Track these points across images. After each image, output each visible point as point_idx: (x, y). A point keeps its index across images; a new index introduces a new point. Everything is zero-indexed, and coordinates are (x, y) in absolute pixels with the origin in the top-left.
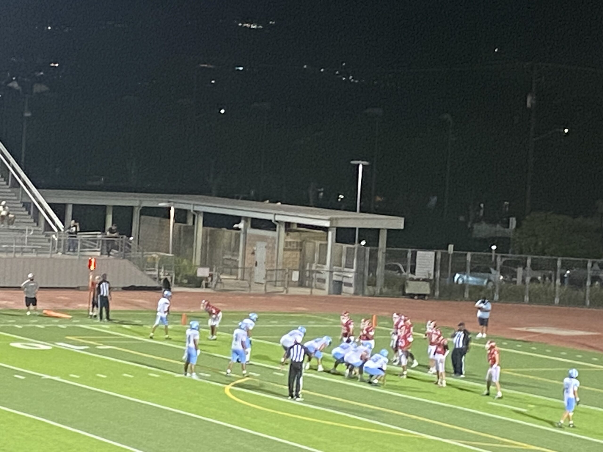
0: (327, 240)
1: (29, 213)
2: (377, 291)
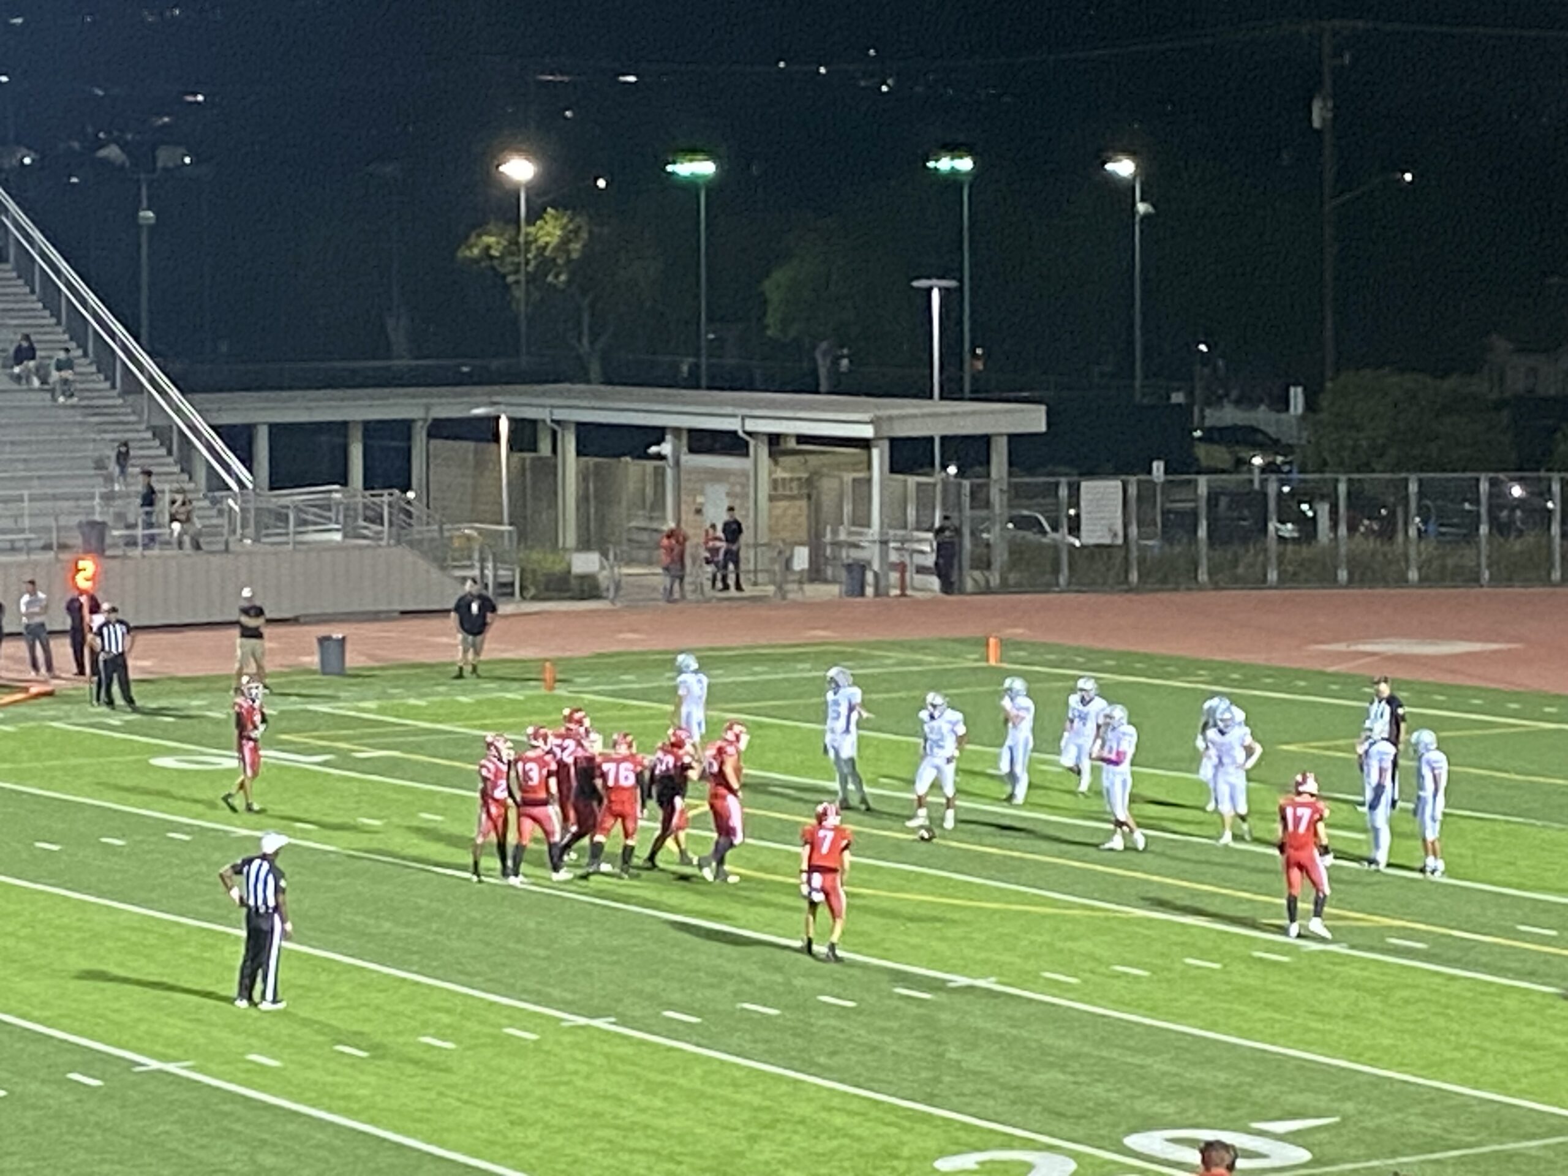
0: (870, 468)
2: (995, 579)
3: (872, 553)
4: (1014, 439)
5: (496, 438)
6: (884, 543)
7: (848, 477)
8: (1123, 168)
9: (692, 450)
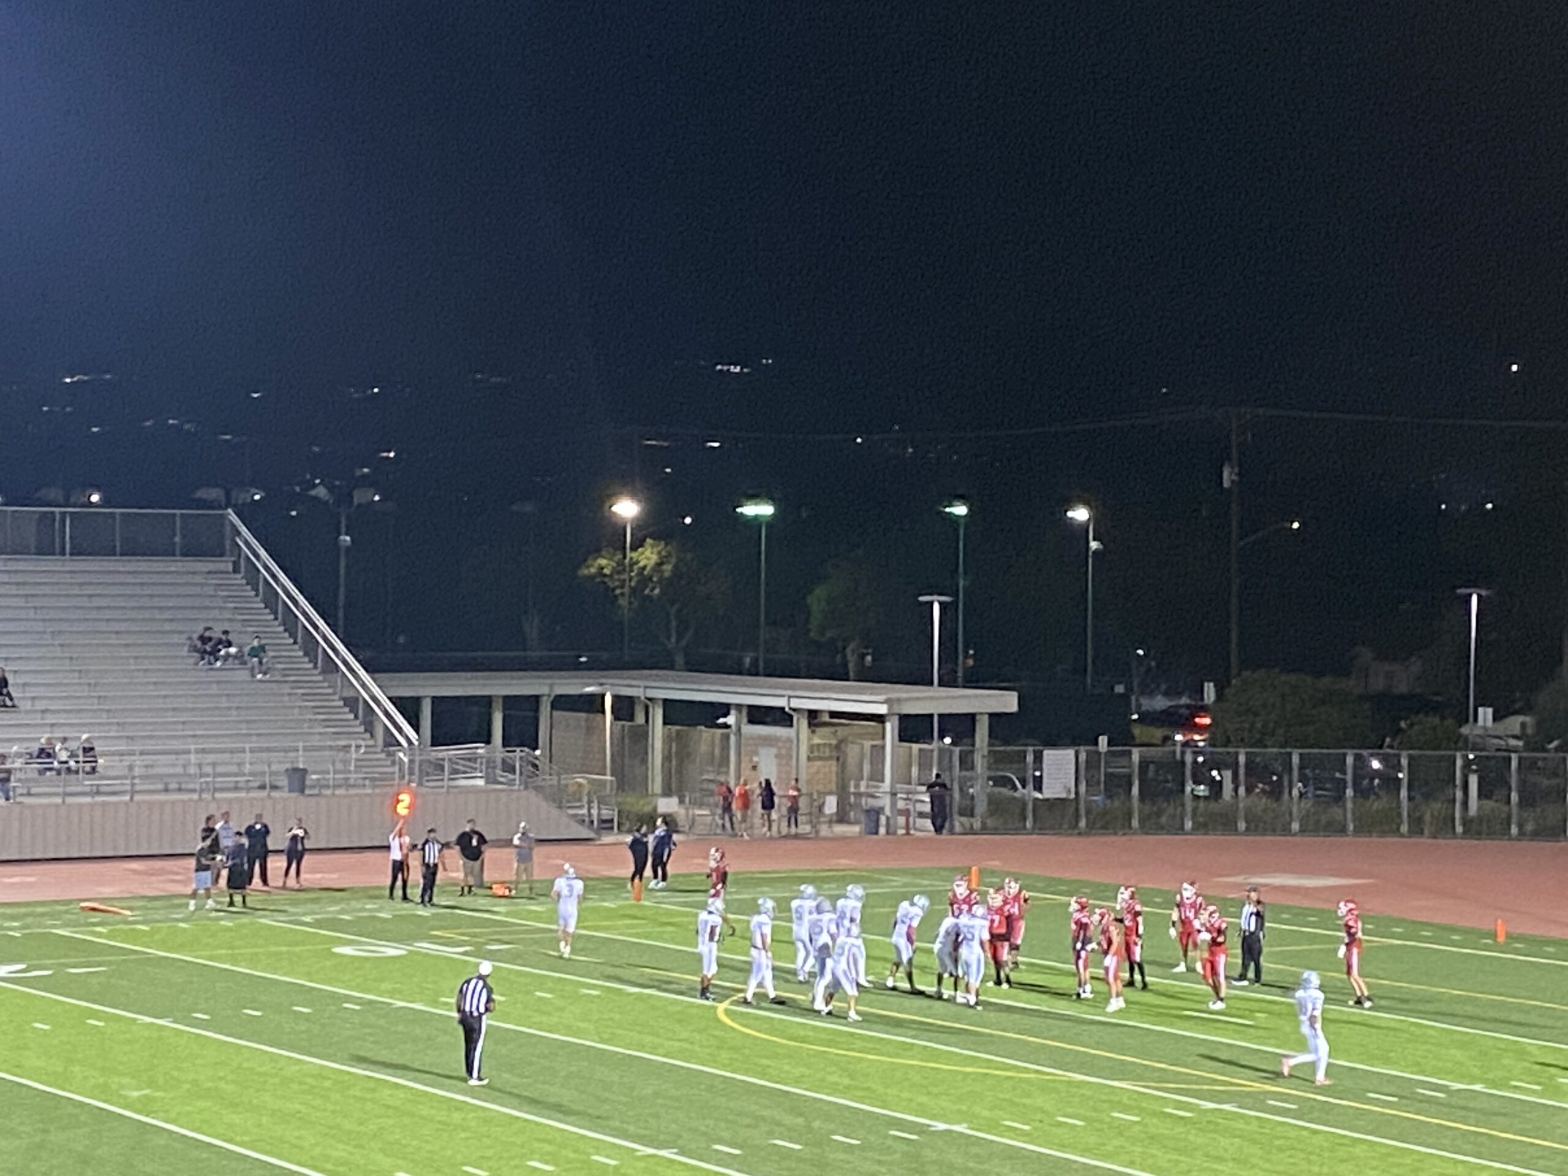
0: (884, 737)
1: (356, 717)
2: (977, 825)
3: (886, 802)
4: (995, 718)
5: (603, 712)
6: (894, 794)
7: (868, 744)
8: (1080, 514)
9: (751, 721)
